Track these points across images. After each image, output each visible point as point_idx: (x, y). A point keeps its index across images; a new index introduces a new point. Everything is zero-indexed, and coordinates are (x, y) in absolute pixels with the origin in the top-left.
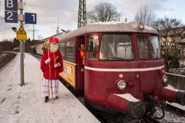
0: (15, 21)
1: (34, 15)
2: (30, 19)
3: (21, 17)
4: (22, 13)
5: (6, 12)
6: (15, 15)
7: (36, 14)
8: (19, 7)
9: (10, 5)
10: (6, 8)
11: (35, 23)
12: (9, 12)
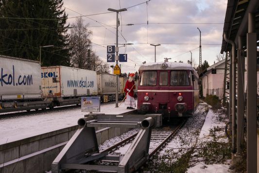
0: (113, 60)
1: (125, 55)
2: (123, 58)
3: (116, 58)
4: (117, 54)
5: (108, 55)
6: (113, 56)
7: (126, 55)
8: (116, 50)
9: (110, 50)
10: (108, 52)
11: (126, 61)
12: (110, 54)
